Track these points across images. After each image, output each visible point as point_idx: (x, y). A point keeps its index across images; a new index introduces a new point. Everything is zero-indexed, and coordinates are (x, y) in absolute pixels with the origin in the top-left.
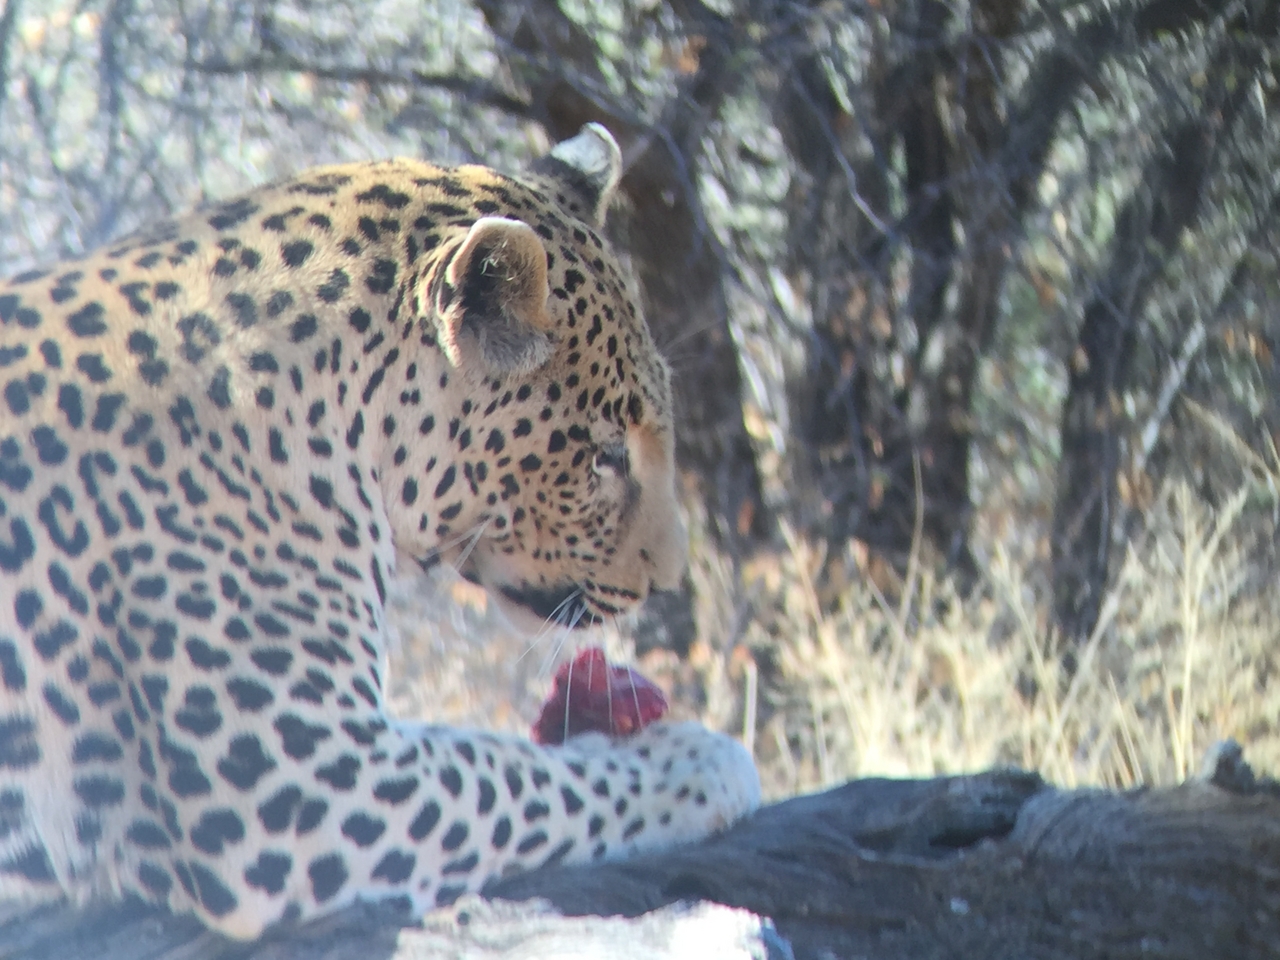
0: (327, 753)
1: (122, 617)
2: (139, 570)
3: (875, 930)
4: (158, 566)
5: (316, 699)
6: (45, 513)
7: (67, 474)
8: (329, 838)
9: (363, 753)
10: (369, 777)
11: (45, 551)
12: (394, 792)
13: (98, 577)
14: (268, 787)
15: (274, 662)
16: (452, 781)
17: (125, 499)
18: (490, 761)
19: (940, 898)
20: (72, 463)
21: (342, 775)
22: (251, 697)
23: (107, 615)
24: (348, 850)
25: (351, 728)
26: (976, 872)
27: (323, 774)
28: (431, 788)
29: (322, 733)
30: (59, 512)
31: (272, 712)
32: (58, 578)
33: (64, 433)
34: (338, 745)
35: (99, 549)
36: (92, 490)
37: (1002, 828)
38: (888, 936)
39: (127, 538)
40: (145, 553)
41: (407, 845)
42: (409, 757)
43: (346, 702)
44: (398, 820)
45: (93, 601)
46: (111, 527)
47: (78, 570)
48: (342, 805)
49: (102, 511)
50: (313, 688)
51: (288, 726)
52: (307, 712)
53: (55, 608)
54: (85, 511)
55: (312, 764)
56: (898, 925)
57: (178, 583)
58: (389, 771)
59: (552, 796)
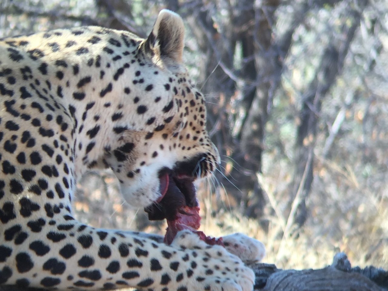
0: (35, 216)
5: (39, 193)
8: (24, 247)
9: (48, 219)
10: (47, 229)
12: (55, 238)
15: (28, 175)
16: (85, 242)
18: (113, 240)
21: (37, 226)
24: (32, 254)
25: (48, 208)
27: (30, 224)
28: (72, 241)
29: (36, 207)
31: (21, 196)
34: (40, 214)
41: (60, 258)
42: (66, 227)
43: (50, 195)
44: (55, 248)
48: (33, 237)
50: (39, 188)
52: (33, 198)
55: (28, 220)
58: (55, 229)
59: (146, 261)
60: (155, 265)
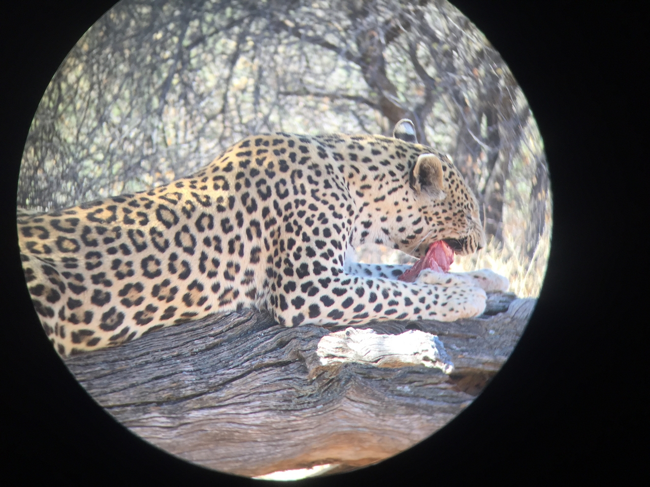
0: (324, 275)
1: (291, 220)
2: (301, 208)
3: (467, 339)
4: (305, 208)
5: (327, 258)
6: (277, 186)
7: (287, 176)
8: (316, 300)
9: (333, 278)
10: (332, 285)
11: (274, 196)
12: (338, 292)
13: (288, 206)
14: (306, 280)
15: (320, 244)
16: (360, 292)
17: (302, 186)
18: (378, 287)
19: (486, 330)
20: (289, 172)
21: (325, 283)
22: (311, 253)
23: (286, 219)
24: (321, 305)
25: (333, 270)
26: (497, 322)
27: (320, 281)
28: (351, 293)
29: (325, 269)
30: (281, 186)
31: (314, 259)
32: (276, 205)
33: (289, 163)
34: (328, 274)
35: (291, 198)
36: (293, 182)
37: (505, 310)
38: (471, 341)
39: (300, 197)
40: (303, 202)
41: (341, 309)
42: (347, 282)
43: (335, 262)
44: (339, 301)
45: (284, 213)
46: (296, 193)
47: (282, 203)
48: (323, 292)
49: (295, 188)
50: (328, 255)
51: (316, 264)
52: (323, 262)
53: (273, 213)
54: (289, 186)
55: (319, 277)
56: (474, 338)
57: (309, 213)
58: (339, 285)
59: (401, 300)
60: (408, 302)
